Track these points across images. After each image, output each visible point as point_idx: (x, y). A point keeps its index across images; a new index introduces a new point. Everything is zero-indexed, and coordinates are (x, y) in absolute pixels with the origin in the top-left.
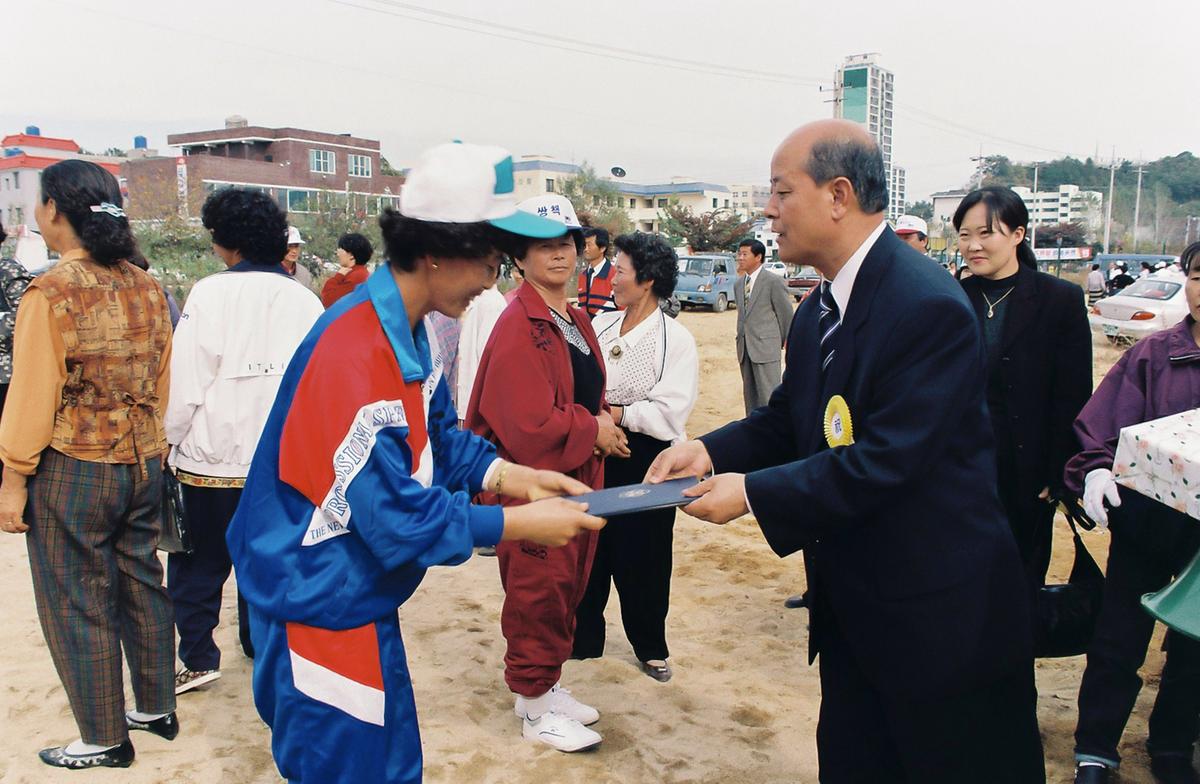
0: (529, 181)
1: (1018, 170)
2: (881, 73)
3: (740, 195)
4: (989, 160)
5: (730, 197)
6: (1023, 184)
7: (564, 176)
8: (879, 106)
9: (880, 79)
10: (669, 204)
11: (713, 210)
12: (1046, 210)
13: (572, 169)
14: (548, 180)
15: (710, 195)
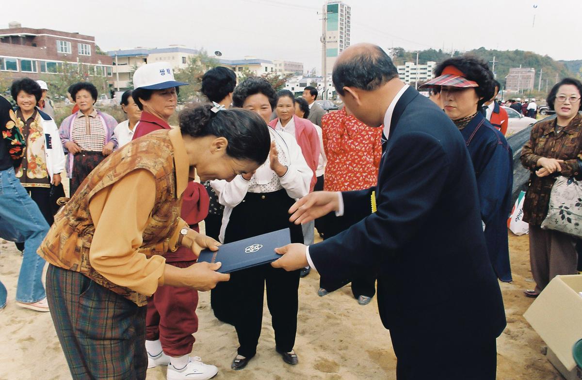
0: (173, 58)
1: (408, 54)
2: (345, 6)
3: (278, 65)
4: (395, 49)
5: (273, 66)
6: (411, 61)
7: (192, 55)
8: (344, 23)
9: (344, 9)
10: (244, 69)
11: (267, 73)
12: (421, 73)
13: (196, 52)
14: (183, 57)
15: (264, 65)
